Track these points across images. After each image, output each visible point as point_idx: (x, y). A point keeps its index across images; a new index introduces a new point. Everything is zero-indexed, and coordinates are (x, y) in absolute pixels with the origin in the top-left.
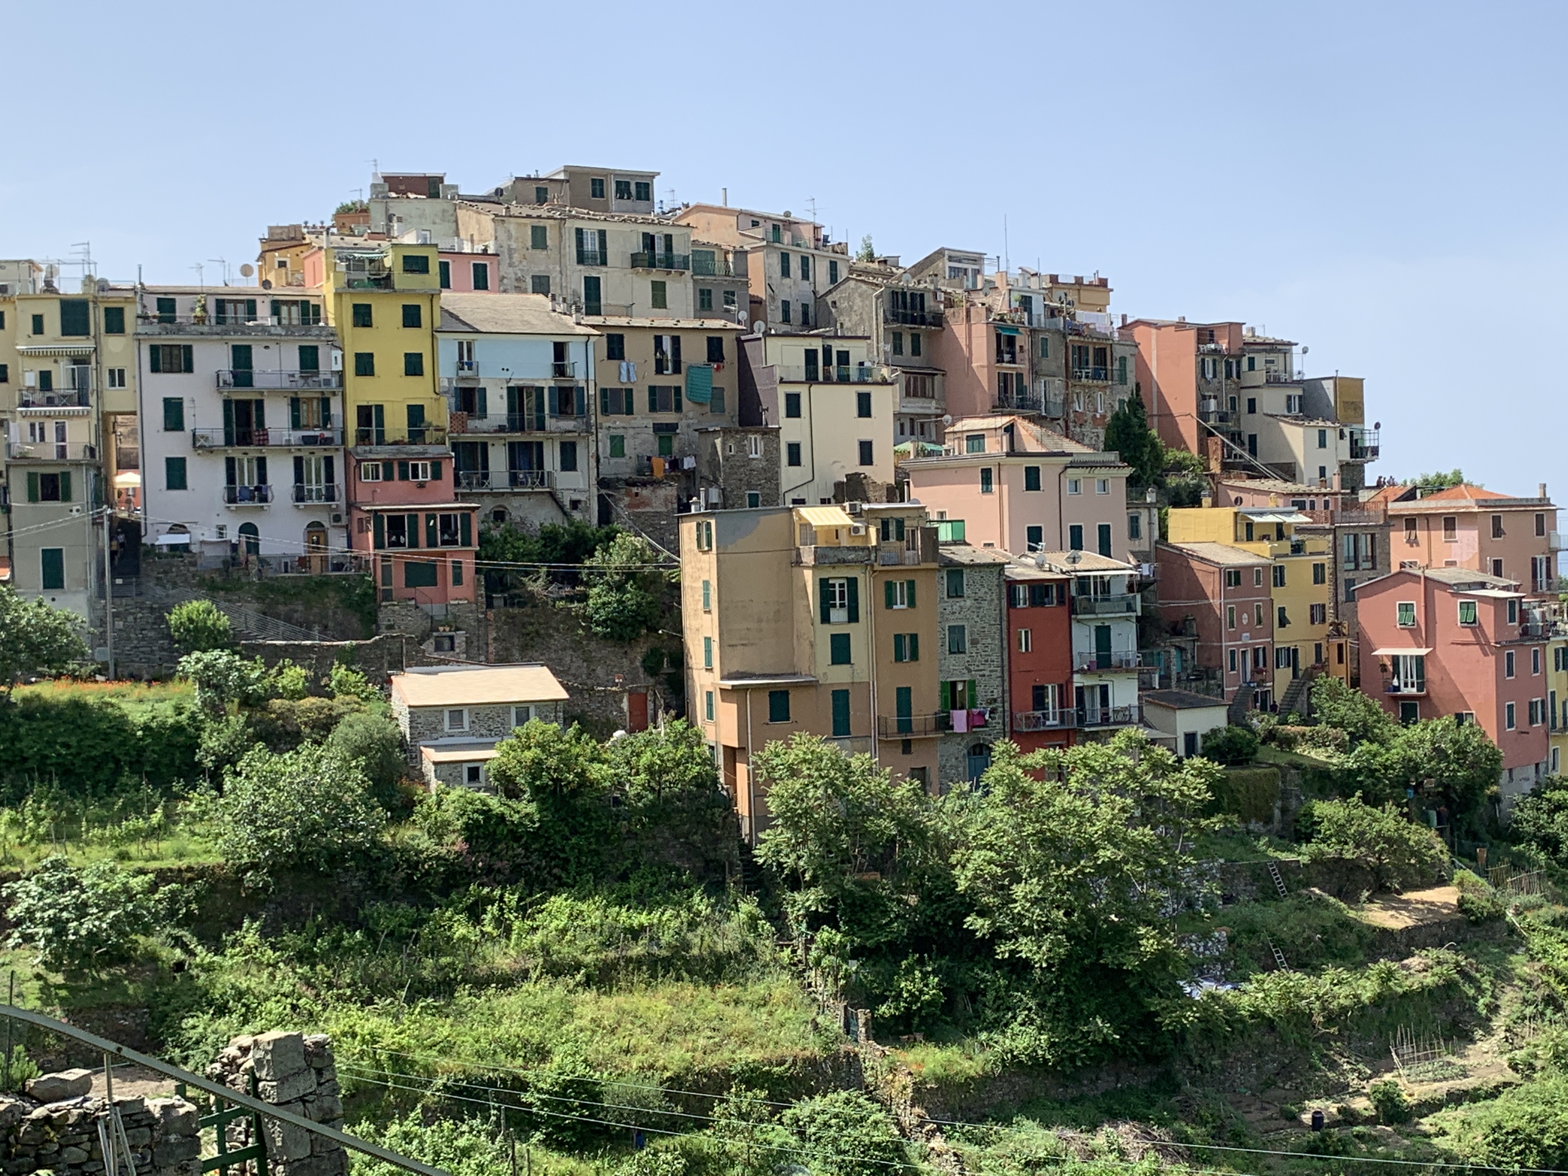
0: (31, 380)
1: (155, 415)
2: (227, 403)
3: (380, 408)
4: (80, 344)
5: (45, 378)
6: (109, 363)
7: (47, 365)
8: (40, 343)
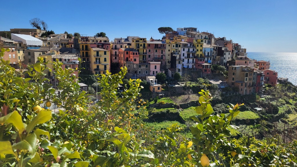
0: (173, 51)
1: (182, 55)
2: (188, 54)
3: (198, 54)
4: (177, 48)
5: (174, 51)
6: (179, 50)
7: (174, 50)
8: (174, 48)
